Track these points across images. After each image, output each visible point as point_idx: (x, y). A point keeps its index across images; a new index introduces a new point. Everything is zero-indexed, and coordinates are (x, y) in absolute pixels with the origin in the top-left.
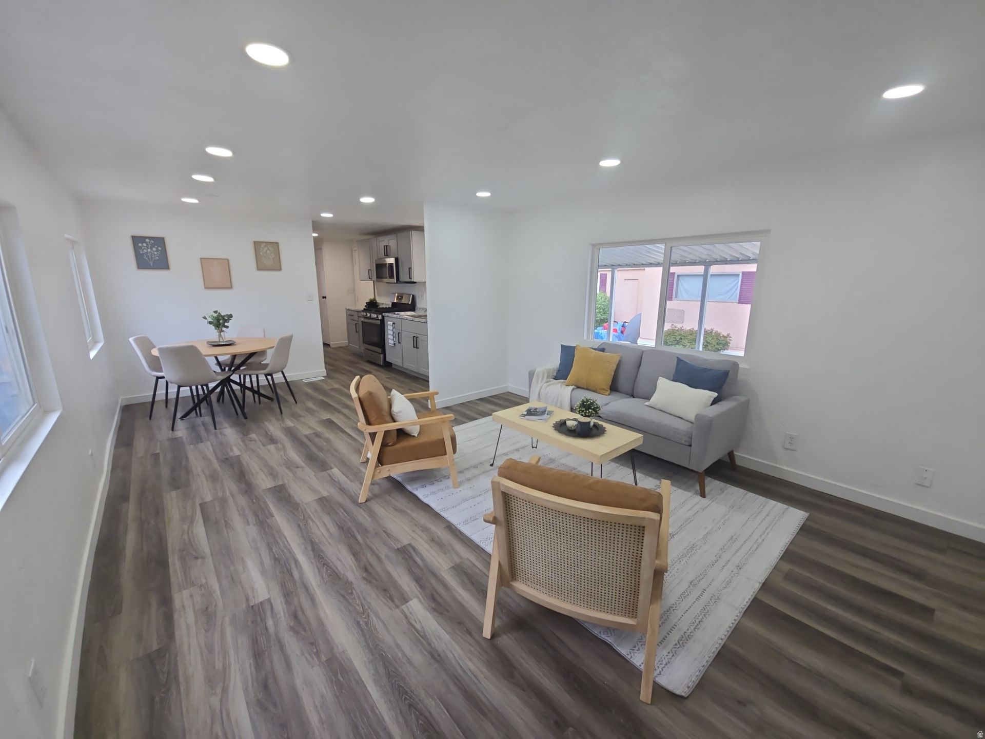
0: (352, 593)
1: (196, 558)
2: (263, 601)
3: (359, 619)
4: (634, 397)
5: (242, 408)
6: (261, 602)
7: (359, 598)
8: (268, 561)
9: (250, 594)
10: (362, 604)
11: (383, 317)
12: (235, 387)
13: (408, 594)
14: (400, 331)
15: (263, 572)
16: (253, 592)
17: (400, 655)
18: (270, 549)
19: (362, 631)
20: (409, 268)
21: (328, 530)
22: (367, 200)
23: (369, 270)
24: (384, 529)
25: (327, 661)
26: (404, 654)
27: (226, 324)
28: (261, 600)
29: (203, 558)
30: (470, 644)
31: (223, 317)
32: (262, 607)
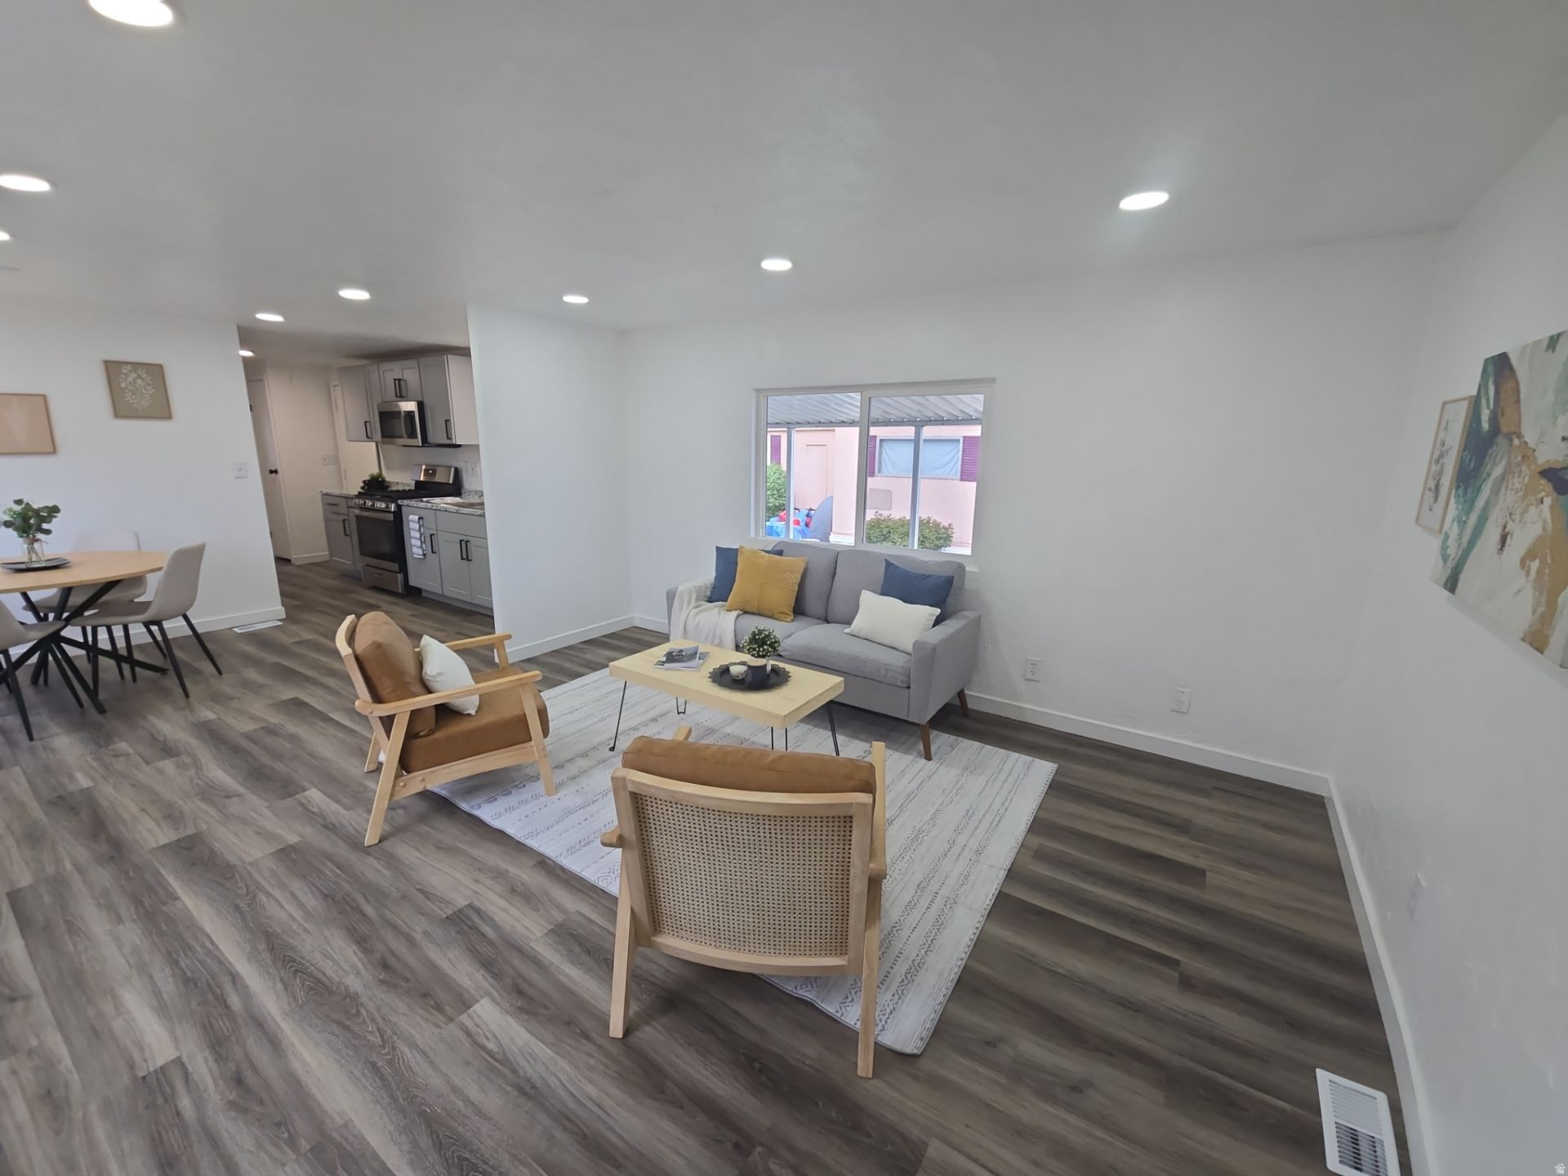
0: (358, 1014)
1: (13, 1000)
2: (166, 1064)
3: (374, 1057)
4: (828, 622)
5: (93, 693)
6: (161, 1068)
7: (373, 1020)
8: (169, 986)
9: (137, 1056)
10: (378, 1030)
11: (399, 507)
12: (71, 651)
13: (469, 993)
14: (434, 532)
15: (161, 1009)
16: (142, 1050)
17: (460, 1104)
18: (174, 962)
19: (382, 1078)
20: (446, 421)
21: (301, 906)
22: (356, 294)
23: (366, 422)
24: (418, 887)
25: (311, 1150)
26: (468, 1101)
27: (45, 526)
28: (160, 1063)
29: (27, 998)
30: (589, 1055)
31: (37, 512)
32: (164, 1075)
